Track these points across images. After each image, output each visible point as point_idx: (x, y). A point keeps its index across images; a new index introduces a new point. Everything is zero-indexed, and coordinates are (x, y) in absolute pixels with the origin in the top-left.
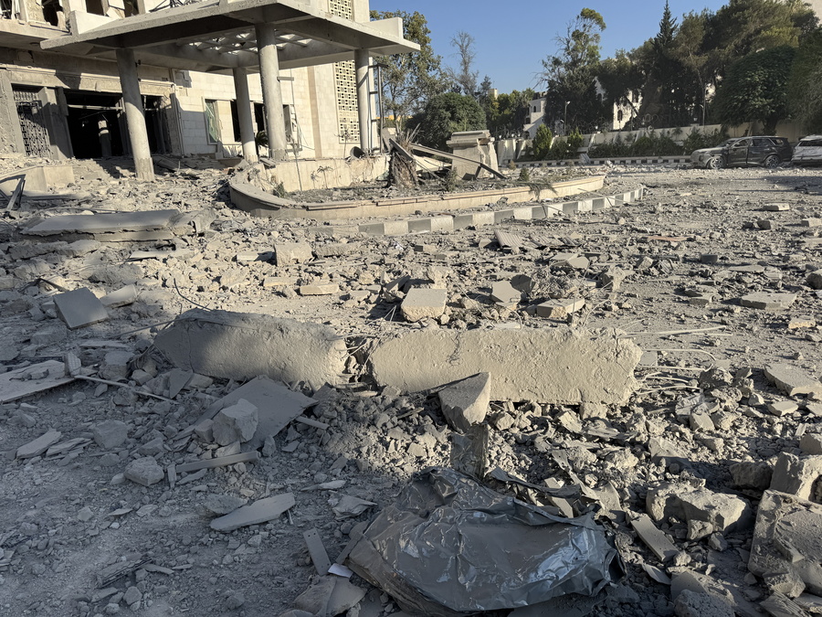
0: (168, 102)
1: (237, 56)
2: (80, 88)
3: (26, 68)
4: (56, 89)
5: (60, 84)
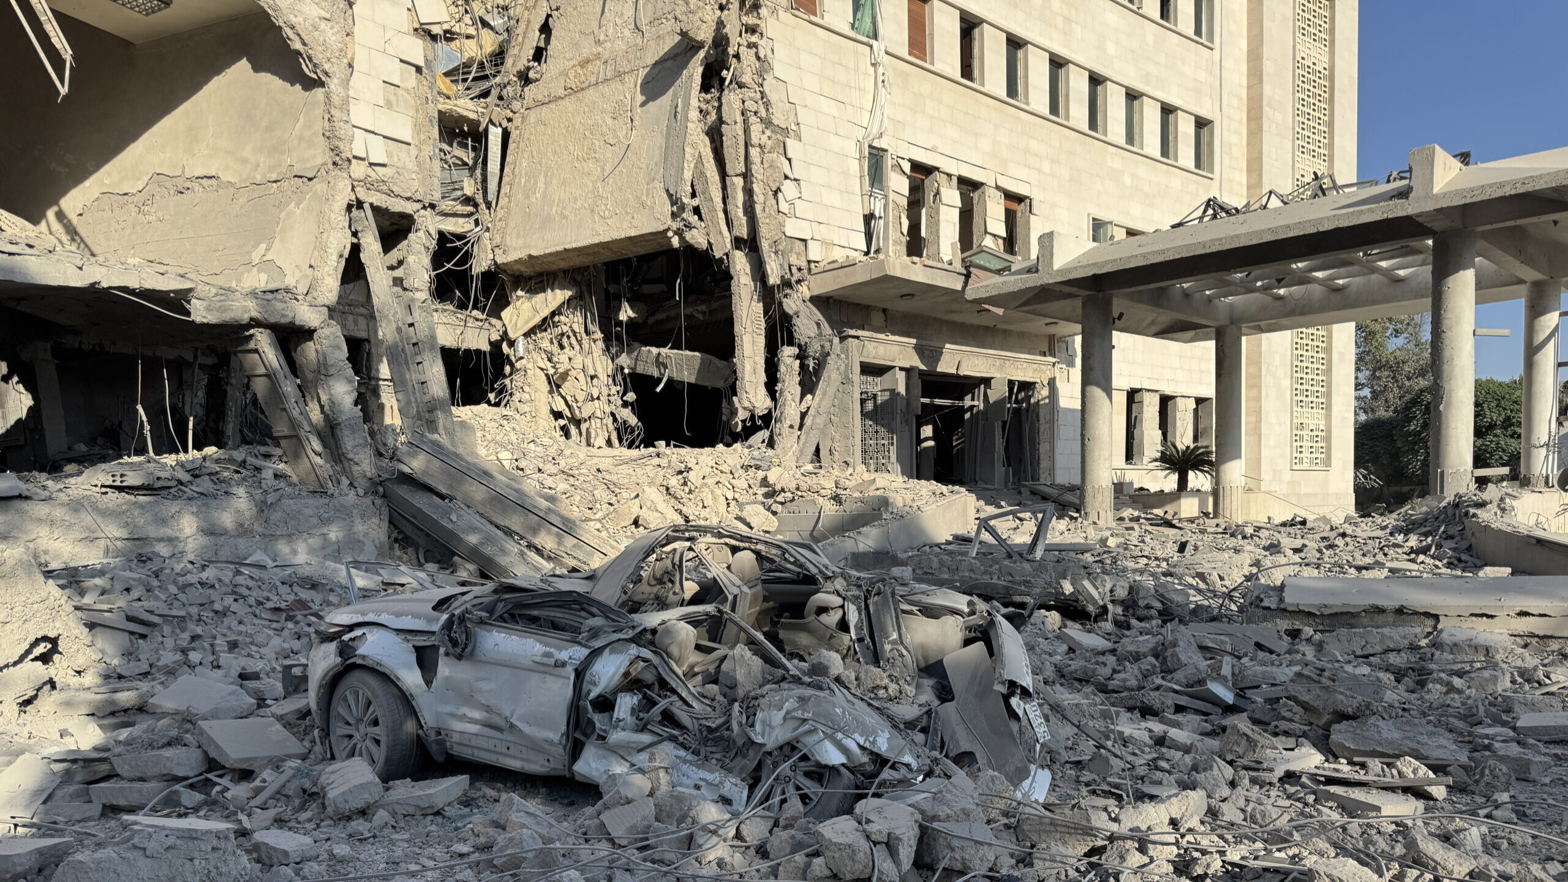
0: (1045, 392)
1: (1231, 304)
2: (939, 370)
3: (882, 336)
4: (908, 371)
5: (915, 362)
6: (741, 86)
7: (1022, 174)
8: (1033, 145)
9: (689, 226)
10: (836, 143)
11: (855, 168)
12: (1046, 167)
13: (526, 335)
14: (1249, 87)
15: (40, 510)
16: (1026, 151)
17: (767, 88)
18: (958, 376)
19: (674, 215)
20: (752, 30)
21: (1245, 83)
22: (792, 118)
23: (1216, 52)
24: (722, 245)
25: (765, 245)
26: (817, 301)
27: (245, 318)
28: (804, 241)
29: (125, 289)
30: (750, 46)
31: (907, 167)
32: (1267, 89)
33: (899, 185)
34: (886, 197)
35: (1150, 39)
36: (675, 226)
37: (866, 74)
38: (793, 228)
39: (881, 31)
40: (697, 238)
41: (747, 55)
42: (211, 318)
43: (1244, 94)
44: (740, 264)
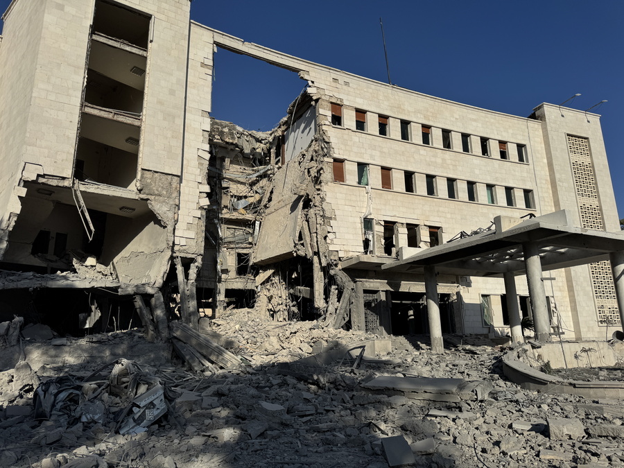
0: (455, 297)
1: (507, 264)
2: (400, 291)
4: (386, 292)
5: (389, 288)
6: (316, 206)
7: (438, 219)
8: (441, 209)
9: (298, 250)
10: (351, 219)
11: (359, 226)
12: (449, 216)
13: (261, 284)
14: (550, 176)
15: (67, 349)
16: (438, 211)
17: (323, 206)
18: (409, 293)
19: (295, 247)
20: (319, 190)
21: (548, 174)
22: (333, 213)
23: (531, 166)
24: (310, 254)
25: (321, 254)
26: (344, 270)
27: (132, 293)
28: (337, 251)
29: (101, 287)
30: (318, 194)
31: (383, 223)
32: (557, 176)
33: (379, 229)
34: (373, 234)
35: (497, 166)
36: (295, 250)
37: (364, 196)
38: (331, 248)
39: (370, 183)
40: (301, 253)
41: (317, 198)
42: (123, 294)
43: (549, 178)
44: (316, 259)
